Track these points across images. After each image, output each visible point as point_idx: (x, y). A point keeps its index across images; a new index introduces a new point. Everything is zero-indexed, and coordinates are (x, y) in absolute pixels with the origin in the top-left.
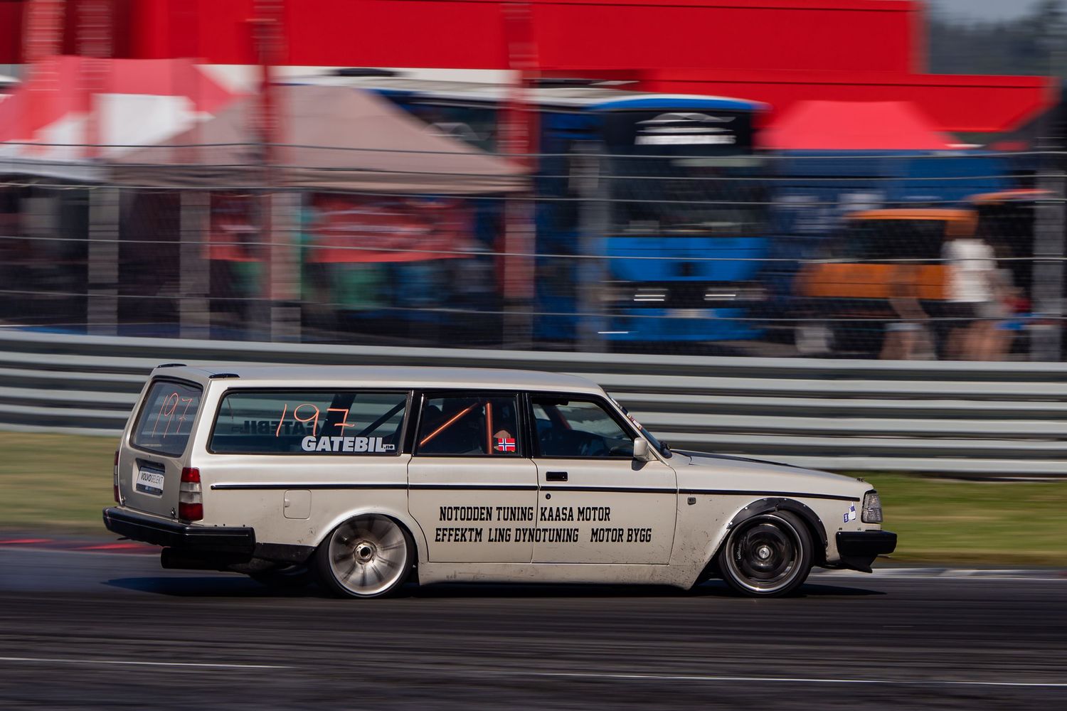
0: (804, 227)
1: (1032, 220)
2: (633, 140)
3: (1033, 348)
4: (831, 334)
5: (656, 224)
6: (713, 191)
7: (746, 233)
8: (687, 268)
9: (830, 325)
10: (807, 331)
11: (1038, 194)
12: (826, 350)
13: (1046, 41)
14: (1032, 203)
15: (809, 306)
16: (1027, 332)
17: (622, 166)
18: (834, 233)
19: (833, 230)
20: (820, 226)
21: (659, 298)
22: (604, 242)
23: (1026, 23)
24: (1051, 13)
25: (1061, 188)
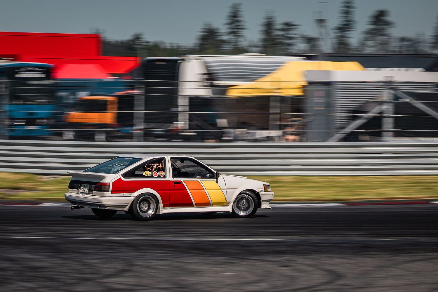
0: (65, 102)
1: (134, 100)
2: (14, 76)
3: (134, 138)
4: (74, 133)
5: (22, 101)
6: (39, 91)
7: (49, 103)
8: (31, 114)
9: (74, 131)
10: (66, 133)
11: (135, 92)
12: (73, 138)
13: (135, 46)
14: (134, 95)
15: (67, 125)
16: (132, 133)
17: (13, 84)
18: (74, 104)
19: (74, 103)
20: (71, 101)
21: (23, 123)
22: (7, 106)
23: (130, 41)
24: (137, 38)
25: (143, 91)
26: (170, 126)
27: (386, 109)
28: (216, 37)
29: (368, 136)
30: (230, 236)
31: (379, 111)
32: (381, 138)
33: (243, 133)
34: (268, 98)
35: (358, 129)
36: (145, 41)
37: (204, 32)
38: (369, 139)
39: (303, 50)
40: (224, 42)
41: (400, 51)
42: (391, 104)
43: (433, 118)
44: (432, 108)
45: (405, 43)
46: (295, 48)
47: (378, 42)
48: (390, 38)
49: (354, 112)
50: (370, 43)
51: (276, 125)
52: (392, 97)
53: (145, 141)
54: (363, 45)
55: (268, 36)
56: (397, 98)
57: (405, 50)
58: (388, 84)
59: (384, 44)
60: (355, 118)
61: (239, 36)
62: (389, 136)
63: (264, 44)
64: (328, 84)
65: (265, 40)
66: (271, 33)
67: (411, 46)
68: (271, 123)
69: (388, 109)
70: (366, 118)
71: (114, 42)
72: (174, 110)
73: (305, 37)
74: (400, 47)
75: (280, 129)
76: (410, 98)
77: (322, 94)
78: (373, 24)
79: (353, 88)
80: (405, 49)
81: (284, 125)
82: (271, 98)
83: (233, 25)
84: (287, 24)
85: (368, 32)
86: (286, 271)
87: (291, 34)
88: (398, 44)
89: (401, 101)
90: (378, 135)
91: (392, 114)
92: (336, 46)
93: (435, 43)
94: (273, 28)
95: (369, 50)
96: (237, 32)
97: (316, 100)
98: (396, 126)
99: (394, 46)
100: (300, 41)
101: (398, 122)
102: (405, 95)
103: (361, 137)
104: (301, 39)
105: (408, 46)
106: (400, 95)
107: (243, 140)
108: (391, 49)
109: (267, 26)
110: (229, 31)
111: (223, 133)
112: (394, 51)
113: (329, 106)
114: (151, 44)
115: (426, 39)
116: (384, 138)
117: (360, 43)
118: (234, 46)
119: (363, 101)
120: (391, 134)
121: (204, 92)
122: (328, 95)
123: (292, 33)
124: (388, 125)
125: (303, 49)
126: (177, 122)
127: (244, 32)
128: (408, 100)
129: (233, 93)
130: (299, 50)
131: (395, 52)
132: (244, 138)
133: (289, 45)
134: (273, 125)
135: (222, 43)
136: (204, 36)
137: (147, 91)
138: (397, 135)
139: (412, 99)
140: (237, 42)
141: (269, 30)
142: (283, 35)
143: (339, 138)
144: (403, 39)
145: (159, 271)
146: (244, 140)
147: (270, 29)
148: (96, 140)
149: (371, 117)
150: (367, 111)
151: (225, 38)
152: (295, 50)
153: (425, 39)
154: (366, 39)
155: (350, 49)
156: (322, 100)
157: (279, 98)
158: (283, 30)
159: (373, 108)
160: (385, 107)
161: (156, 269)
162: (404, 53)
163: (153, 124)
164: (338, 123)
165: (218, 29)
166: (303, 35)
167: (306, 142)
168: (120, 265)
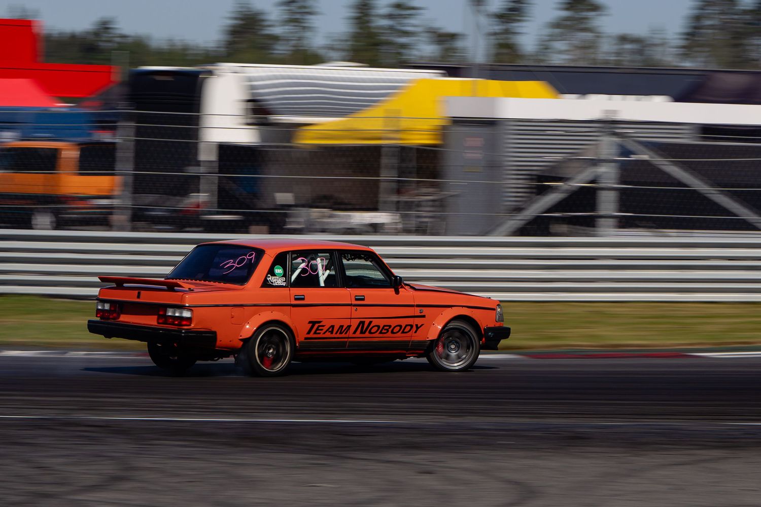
1: (114, 150)
13: (101, 44)
24: (105, 27)
25: (132, 132)
26: (183, 202)
27: (605, 173)
28: (262, 30)
29: (565, 226)
30: (309, 415)
31: (590, 178)
32: (596, 229)
33: (324, 217)
34: (377, 148)
35: (548, 211)
36: (120, 34)
37: (236, 19)
38: (568, 231)
39: (430, 57)
40: (275, 38)
41: (618, 62)
42: (613, 164)
43: (695, 192)
44: (692, 174)
45: (628, 46)
46: (415, 52)
47: (576, 42)
48: (598, 37)
49: (541, 178)
50: (560, 45)
51: (392, 202)
52: (614, 150)
53: (134, 229)
54: (545, 47)
55: (361, 28)
56: (626, 152)
57: (628, 60)
58: (609, 125)
59: (588, 47)
60: (542, 191)
61: (304, 28)
62: (609, 227)
63: (352, 45)
64: (491, 123)
65: (356, 37)
66: (368, 22)
67: (640, 52)
68: (383, 197)
69: (608, 174)
70: (566, 191)
71: (57, 36)
72: (192, 171)
73: (434, 32)
74: (618, 54)
75: (398, 209)
76: (651, 153)
77: (478, 142)
78: (567, 9)
79: (542, 133)
80: (628, 57)
81: (406, 202)
82: (383, 150)
83: (293, 7)
84: (398, 6)
85: (557, 25)
86: (428, 481)
87: (409, 26)
88: (614, 48)
89: (633, 158)
90: (589, 224)
91: (614, 183)
92: (493, 51)
93: (683, 47)
94: (373, 13)
95: (557, 60)
96: (302, 21)
97: (468, 155)
98: (623, 206)
99: (606, 51)
100: (424, 39)
101: (626, 200)
102: (641, 148)
103: (555, 228)
104: (426, 35)
105: (633, 52)
106: (631, 145)
107: (323, 231)
108: (601, 57)
109: (359, 8)
110: (286, 17)
111: (286, 215)
112: (607, 62)
113: (493, 167)
114: (130, 40)
115: (668, 39)
116: (602, 229)
117: (542, 45)
118: (294, 46)
119: (558, 157)
120: (611, 221)
121: (245, 136)
122: (492, 145)
123: (411, 24)
124: (608, 204)
125: (429, 55)
126: (199, 193)
127: (314, 21)
128: (645, 157)
129: (307, 140)
130: (422, 57)
131: (610, 63)
132: (326, 227)
133: (404, 46)
134: (385, 202)
135: (271, 42)
136: (234, 26)
137: (139, 132)
138: (624, 223)
139: (656, 156)
140: (300, 39)
141: (363, 16)
142: (391, 28)
143: (512, 230)
144: (624, 39)
145: (188, 480)
146: (328, 231)
147: (367, 15)
148: (34, 226)
149: (574, 189)
150: (568, 177)
151: (278, 31)
152: (415, 55)
153: (665, 39)
154: (553, 38)
155: (522, 57)
156: (477, 155)
157: (397, 149)
158: (390, 16)
159: (580, 172)
160: (602, 169)
161: (178, 475)
162: (626, 64)
163: (149, 198)
164: (510, 200)
165: (262, 13)
166: (431, 28)
167: (445, 234)
168: (108, 468)
